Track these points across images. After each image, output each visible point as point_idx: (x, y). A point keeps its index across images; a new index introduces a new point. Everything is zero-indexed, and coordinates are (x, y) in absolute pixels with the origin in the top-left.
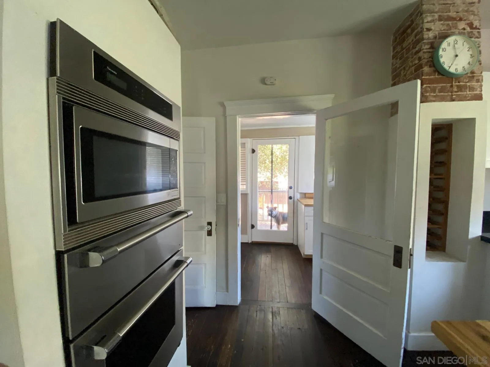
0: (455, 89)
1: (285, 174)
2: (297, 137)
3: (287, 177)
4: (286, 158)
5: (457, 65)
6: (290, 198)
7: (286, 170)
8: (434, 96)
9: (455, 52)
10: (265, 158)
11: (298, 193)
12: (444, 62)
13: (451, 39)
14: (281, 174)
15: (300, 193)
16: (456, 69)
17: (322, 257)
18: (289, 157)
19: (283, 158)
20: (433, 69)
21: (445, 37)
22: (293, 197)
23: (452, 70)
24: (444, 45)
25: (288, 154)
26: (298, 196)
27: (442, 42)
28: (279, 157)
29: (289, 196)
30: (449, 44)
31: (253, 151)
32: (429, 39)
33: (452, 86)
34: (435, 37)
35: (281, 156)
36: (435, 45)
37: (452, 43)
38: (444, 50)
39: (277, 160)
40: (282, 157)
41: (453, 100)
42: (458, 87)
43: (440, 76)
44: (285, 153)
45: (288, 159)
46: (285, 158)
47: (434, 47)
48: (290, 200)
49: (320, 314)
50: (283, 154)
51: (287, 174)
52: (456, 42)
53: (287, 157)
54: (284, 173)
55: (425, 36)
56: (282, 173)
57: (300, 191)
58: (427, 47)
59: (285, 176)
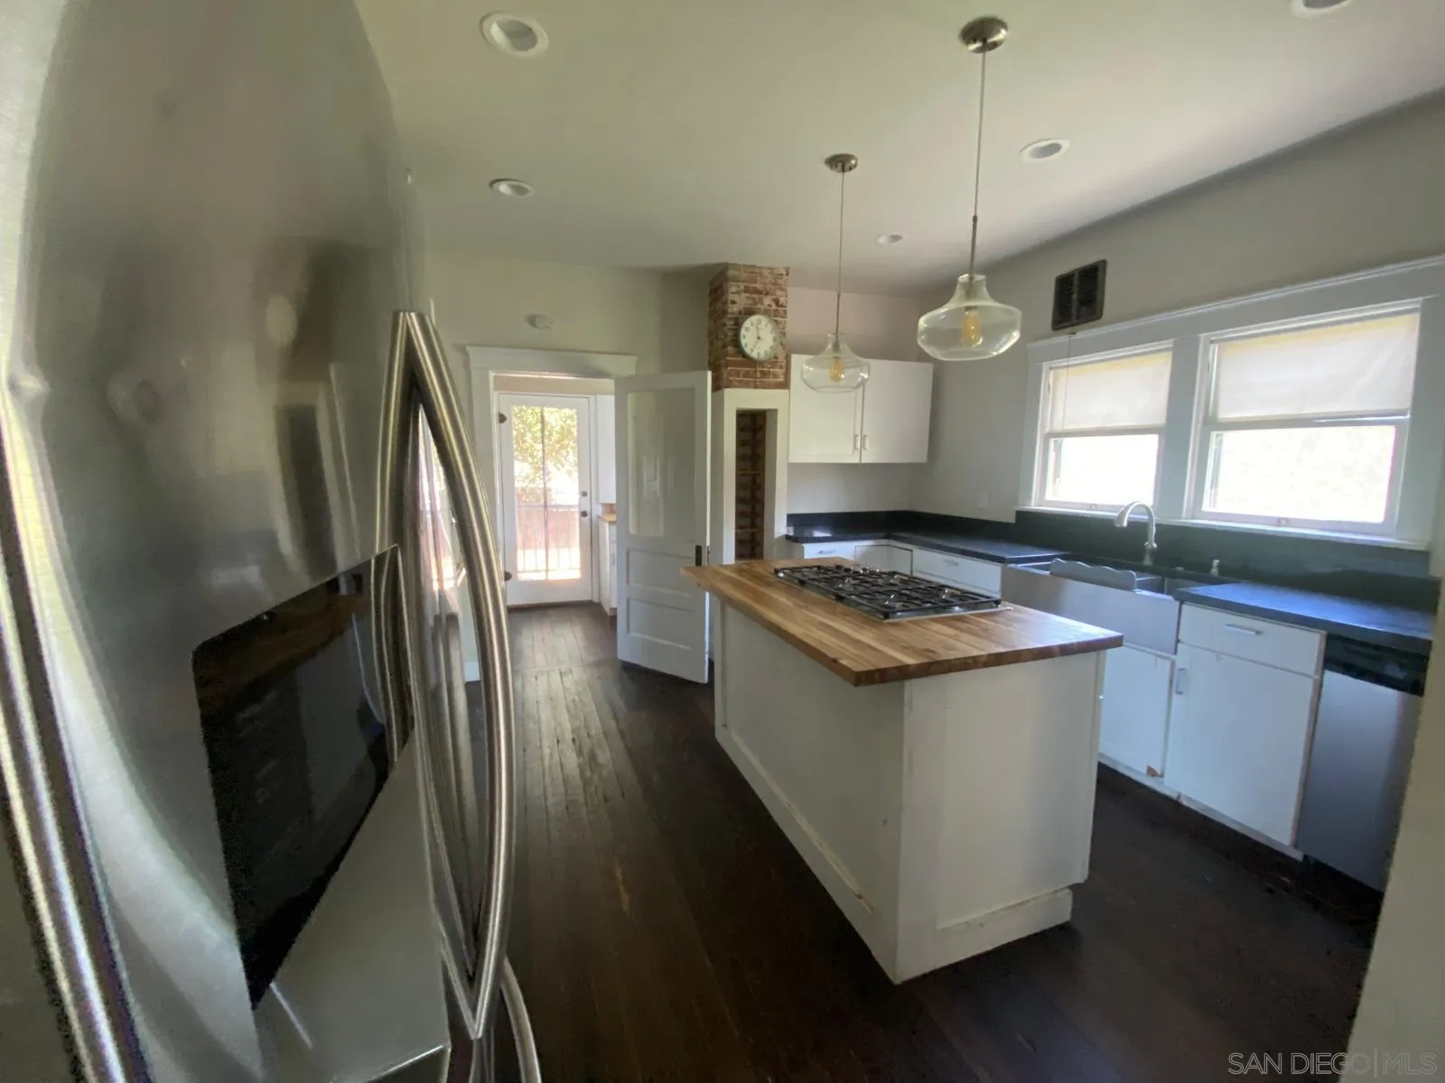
0: (759, 375)
1: (570, 468)
2: (592, 397)
3: (576, 475)
4: (572, 433)
5: (759, 348)
6: (584, 514)
7: (572, 458)
8: (739, 382)
9: (758, 333)
10: (523, 431)
11: (598, 503)
12: (746, 345)
13: (754, 318)
14: (560, 467)
15: (604, 505)
16: (759, 354)
17: (628, 581)
18: (578, 431)
19: (565, 433)
20: (737, 349)
21: (750, 312)
22: (588, 512)
23: (754, 355)
24: (747, 323)
25: (575, 423)
26: (598, 510)
27: (746, 319)
28: (558, 429)
29: (582, 510)
30: (752, 324)
31: (502, 419)
32: (733, 313)
33: (756, 371)
34: (740, 313)
35: (559, 427)
36: (740, 321)
37: (755, 322)
38: (747, 329)
39: (551, 434)
40: (562, 428)
41: (756, 387)
42: (762, 372)
43: (744, 359)
44: (569, 422)
45: (575, 434)
46: (570, 432)
47: (738, 325)
48: (584, 519)
49: (629, 660)
50: (565, 422)
51: (576, 468)
52: (759, 322)
53: (574, 430)
54: (567, 467)
55: (730, 310)
56: (563, 465)
57: (601, 501)
58: (732, 323)
59: (569, 473)
